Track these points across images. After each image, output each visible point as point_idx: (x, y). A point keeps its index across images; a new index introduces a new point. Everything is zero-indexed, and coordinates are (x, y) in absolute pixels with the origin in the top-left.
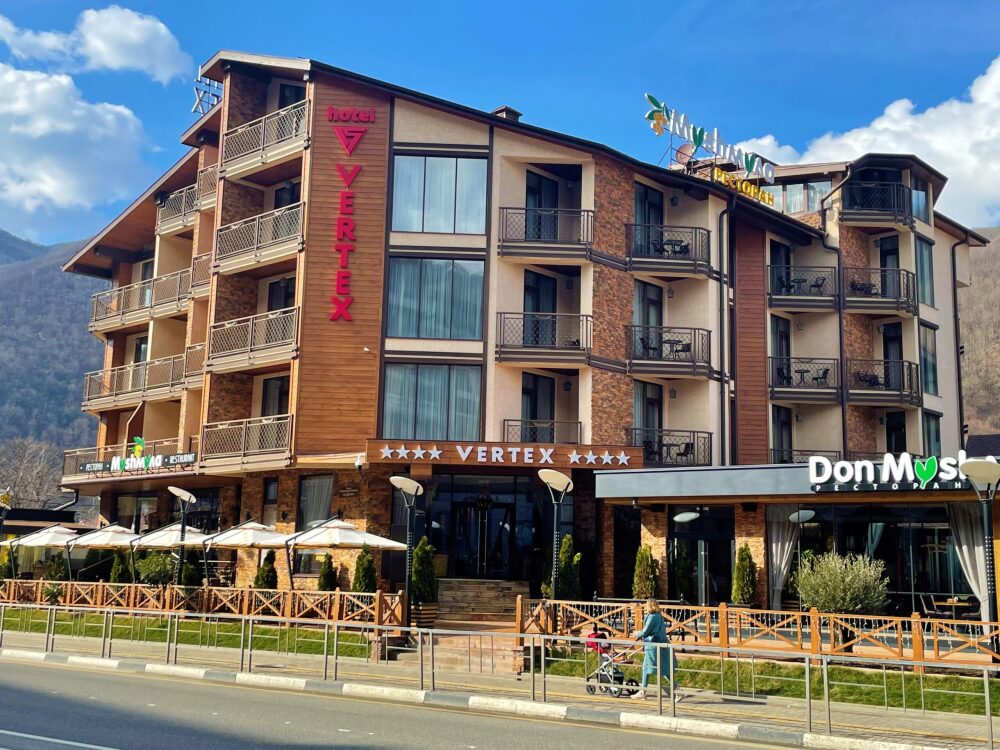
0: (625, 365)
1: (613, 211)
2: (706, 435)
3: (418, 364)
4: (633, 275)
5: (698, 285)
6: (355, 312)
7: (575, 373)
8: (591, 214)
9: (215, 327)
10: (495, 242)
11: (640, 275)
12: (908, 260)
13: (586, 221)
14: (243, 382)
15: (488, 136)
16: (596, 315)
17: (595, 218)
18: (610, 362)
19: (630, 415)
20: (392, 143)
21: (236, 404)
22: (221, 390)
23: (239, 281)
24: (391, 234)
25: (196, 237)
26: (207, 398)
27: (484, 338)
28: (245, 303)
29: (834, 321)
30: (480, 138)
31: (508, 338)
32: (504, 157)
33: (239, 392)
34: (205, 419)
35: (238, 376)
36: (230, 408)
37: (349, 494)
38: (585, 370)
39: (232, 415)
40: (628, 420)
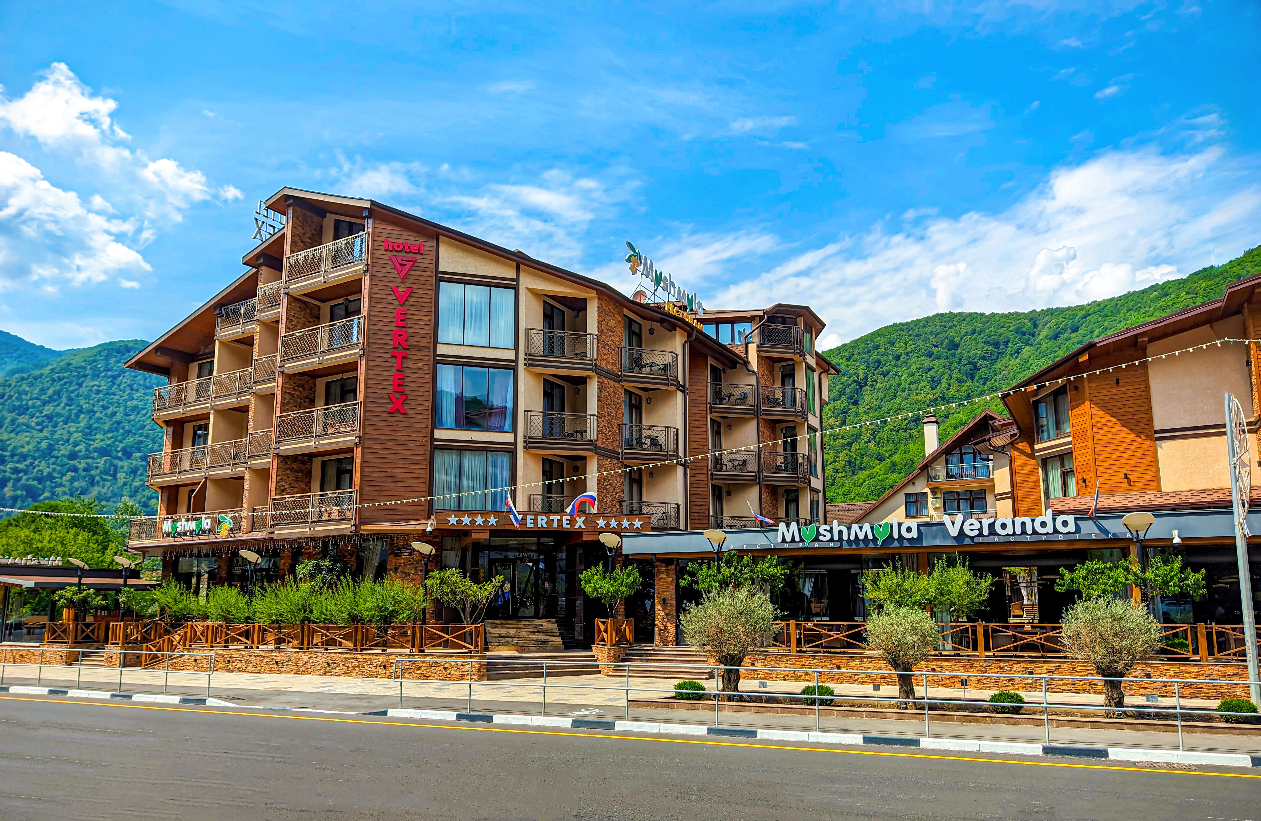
0: (618, 454)
1: (610, 336)
2: (676, 506)
3: (461, 450)
4: (623, 386)
5: (669, 395)
6: (409, 408)
7: (584, 458)
8: (595, 337)
9: (280, 417)
10: (522, 357)
11: (628, 386)
12: (801, 382)
13: (591, 341)
14: (304, 463)
15: (515, 271)
16: (600, 416)
17: (598, 341)
18: (610, 451)
19: (622, 491)
20: (437, 272)
21: (298, 481)
22: (286, 469)
23: (300, 380)
24: (438, 345)
25: (256, 342)
26: (274, 475)
27: (515, 431)
28: (306, 398)
29: (754, 424)
30: (509, 273)
31: (534, 431)
32: (527, 288)
33: (301, 471)
34: (273, 493)
35: (300, 458)
36: (294, 484)
37: (404, 554)
38: (591, 457)
39: (295, 489)
40: (621, 494)
